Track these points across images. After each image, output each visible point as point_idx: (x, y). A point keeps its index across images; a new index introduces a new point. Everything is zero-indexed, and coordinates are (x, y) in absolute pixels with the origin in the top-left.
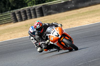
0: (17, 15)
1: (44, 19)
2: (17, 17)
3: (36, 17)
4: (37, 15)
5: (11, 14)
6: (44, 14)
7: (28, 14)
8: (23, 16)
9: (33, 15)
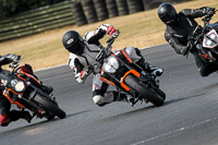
0: (85, 8)
1: (146, 16)
2: (86, 13)
3: (127, 12)
4: (130, 7)
5: (71, 5)
6: (146, 7)
7: (109, 7)
8: (98, 10)
9: (120, 9)
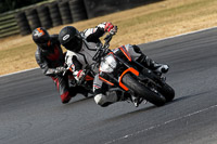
0: (28, 18)
3: (71, 21)
8: (42, 19)
